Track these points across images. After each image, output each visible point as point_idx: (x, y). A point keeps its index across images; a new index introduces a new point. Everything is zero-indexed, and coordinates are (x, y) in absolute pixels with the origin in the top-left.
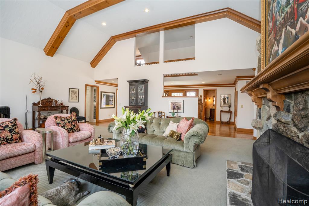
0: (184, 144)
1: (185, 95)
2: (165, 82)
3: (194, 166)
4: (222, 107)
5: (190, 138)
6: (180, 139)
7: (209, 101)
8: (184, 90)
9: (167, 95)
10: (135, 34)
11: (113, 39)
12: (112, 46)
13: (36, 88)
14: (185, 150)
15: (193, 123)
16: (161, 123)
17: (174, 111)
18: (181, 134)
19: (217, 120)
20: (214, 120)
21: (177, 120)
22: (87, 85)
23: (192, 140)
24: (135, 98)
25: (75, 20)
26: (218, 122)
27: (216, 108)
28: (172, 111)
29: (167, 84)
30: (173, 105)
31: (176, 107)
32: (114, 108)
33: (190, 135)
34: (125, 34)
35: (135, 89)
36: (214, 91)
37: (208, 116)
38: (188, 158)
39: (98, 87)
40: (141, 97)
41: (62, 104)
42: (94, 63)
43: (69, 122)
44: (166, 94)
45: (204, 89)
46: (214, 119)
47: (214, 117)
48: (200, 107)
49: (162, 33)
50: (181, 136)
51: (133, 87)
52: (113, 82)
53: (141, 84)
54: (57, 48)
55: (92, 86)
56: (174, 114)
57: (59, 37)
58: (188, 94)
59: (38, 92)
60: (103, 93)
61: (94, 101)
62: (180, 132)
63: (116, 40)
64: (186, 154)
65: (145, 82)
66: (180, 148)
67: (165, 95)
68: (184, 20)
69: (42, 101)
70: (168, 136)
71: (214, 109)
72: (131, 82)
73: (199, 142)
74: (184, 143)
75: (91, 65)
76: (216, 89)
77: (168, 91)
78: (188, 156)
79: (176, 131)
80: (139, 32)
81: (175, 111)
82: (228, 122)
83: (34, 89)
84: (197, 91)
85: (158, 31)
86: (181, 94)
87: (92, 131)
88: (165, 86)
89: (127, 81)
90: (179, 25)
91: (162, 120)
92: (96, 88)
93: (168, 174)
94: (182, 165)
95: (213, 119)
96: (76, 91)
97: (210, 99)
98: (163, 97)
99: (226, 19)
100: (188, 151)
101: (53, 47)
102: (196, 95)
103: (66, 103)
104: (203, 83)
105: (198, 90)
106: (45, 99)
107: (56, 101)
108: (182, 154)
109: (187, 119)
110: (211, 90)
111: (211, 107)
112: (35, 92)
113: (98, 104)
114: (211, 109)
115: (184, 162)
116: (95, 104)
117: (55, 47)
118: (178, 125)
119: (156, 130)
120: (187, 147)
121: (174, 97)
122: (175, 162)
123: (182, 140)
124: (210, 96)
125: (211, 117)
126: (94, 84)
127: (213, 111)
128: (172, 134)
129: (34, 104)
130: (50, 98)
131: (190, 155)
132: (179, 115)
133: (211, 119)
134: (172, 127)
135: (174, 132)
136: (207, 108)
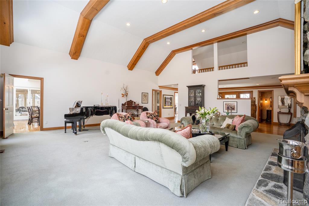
0: (238, 133)
1: (238, 97)
2: (219, 85)
3: (246, 148)
4: (280, 108)
5: (242, 128)
6: (234, 130)
7: (266, 102)
8: (238, 92)
9: (221, 98)
10: (191, 48)
11: (173, 52)
12: (173, 58)
13: (124, 94)
14: (238, 137)
15: (245, 119)
16: (219, 119)
17: (228, 111)
18: (235, 126)
19: (274, 122)
20: (271, 122)
21: (232, 117)
22: (153, 90)
23: (243, 129)
24: (194, 100)
25: (149, 44)
26: (275, 124)
27: (273, 109)
28: (227, 111)
29: (221, 87)
30: (228, 106)
31: (230, 108)
32: (173, 108)
33: (242, 126)
34: (184, 48)
35: (193, 93)
36: (271, 92)
37: (265, 117)
38: (241, 142)
39: (161, 91)
40: (199, 99)
41: (138, 105)
42: (158, 72)
43: (155, 116)
44: (220, 96)
45: (258, 91)
46: (271, 120)
47: (271, 119)
48: (254, 108)
49: (215, 45)
50: (235, 128)
51: (192, 91)
52: (173, 86)
53: (198, 89)
54: (135, 64)
55: (156, 91)
56: (228, 113)
57: (138, 56)
58: (242, 96)
59: (125, 96)
60: (164, 96)
61: (158, 102)
62: (234, 125)
63: (176, 53)
64: (239, 139)
65: (201, 87)
66: (235, 135)
67: (219, 98)
68: (236, 33)
69: (127, 102)
70: (225, 128)
71: (271, 111)
72: (190, 87)
73: (249, 131)
74: (238, 131)
75: (156, 74)
76: (273, 90)
77: (222, 94)
78: (241, 141)
79: (231, 124)
80: (195, 46)
81: (230, 111)
82: (288, 124)
83: (123, 95)
84: (251, 93)
85: (213, 43)
86: (235, 96)
87: (169, 123)
88: (219, 89)
89: (187, 86)
90: (232, 37)
91: (220, 117)
92: (159, 92)
93: (227, 150)
94: (236, 147)
95: (269, 120)
96: (146, 95)
97: (266, 100)
98: (218, 99)
99: (279, 27)
100: (241, 138)
101: (133, 64)
102: (250, 97)
103: (141, 105)
104: (258, 85)
105: (252, 91)
106: (128, 101)
107: (135, 103)
108: (236, 139)
109: (240, 116)
110: (267, 92)
111: (267, 109)
112: (123, 96)
113: (160, 105)
114: (268, 111)
115: (237, 145)
116: (158, 105)
117: (134, 64)
118: (233, 120)
119: (215, 124)
120: (240, 135)
121: (228, 99)
122: (231, 145)
123: (236, 130)
124: (267, 98)
125: (268, 119)
126: (158, 89)
127: (270, 113)
128: (228, 126)
129: (123, 104)
130: (131, 101)
131: (242, 140)
132: (233, 114)
133: (268, 121)
134: (228, 121)
135: (230, 125)
136: (263, 110)
